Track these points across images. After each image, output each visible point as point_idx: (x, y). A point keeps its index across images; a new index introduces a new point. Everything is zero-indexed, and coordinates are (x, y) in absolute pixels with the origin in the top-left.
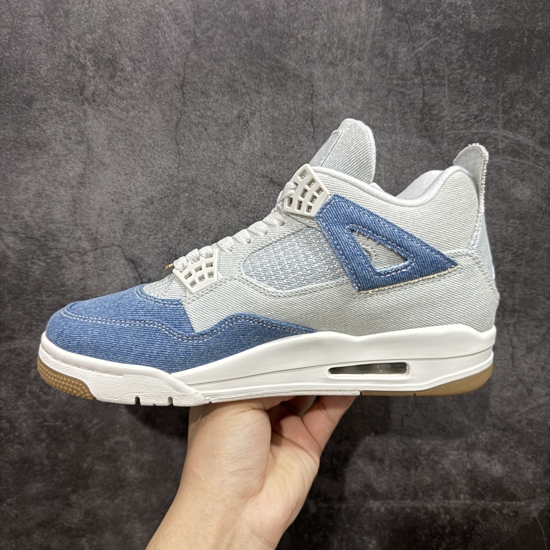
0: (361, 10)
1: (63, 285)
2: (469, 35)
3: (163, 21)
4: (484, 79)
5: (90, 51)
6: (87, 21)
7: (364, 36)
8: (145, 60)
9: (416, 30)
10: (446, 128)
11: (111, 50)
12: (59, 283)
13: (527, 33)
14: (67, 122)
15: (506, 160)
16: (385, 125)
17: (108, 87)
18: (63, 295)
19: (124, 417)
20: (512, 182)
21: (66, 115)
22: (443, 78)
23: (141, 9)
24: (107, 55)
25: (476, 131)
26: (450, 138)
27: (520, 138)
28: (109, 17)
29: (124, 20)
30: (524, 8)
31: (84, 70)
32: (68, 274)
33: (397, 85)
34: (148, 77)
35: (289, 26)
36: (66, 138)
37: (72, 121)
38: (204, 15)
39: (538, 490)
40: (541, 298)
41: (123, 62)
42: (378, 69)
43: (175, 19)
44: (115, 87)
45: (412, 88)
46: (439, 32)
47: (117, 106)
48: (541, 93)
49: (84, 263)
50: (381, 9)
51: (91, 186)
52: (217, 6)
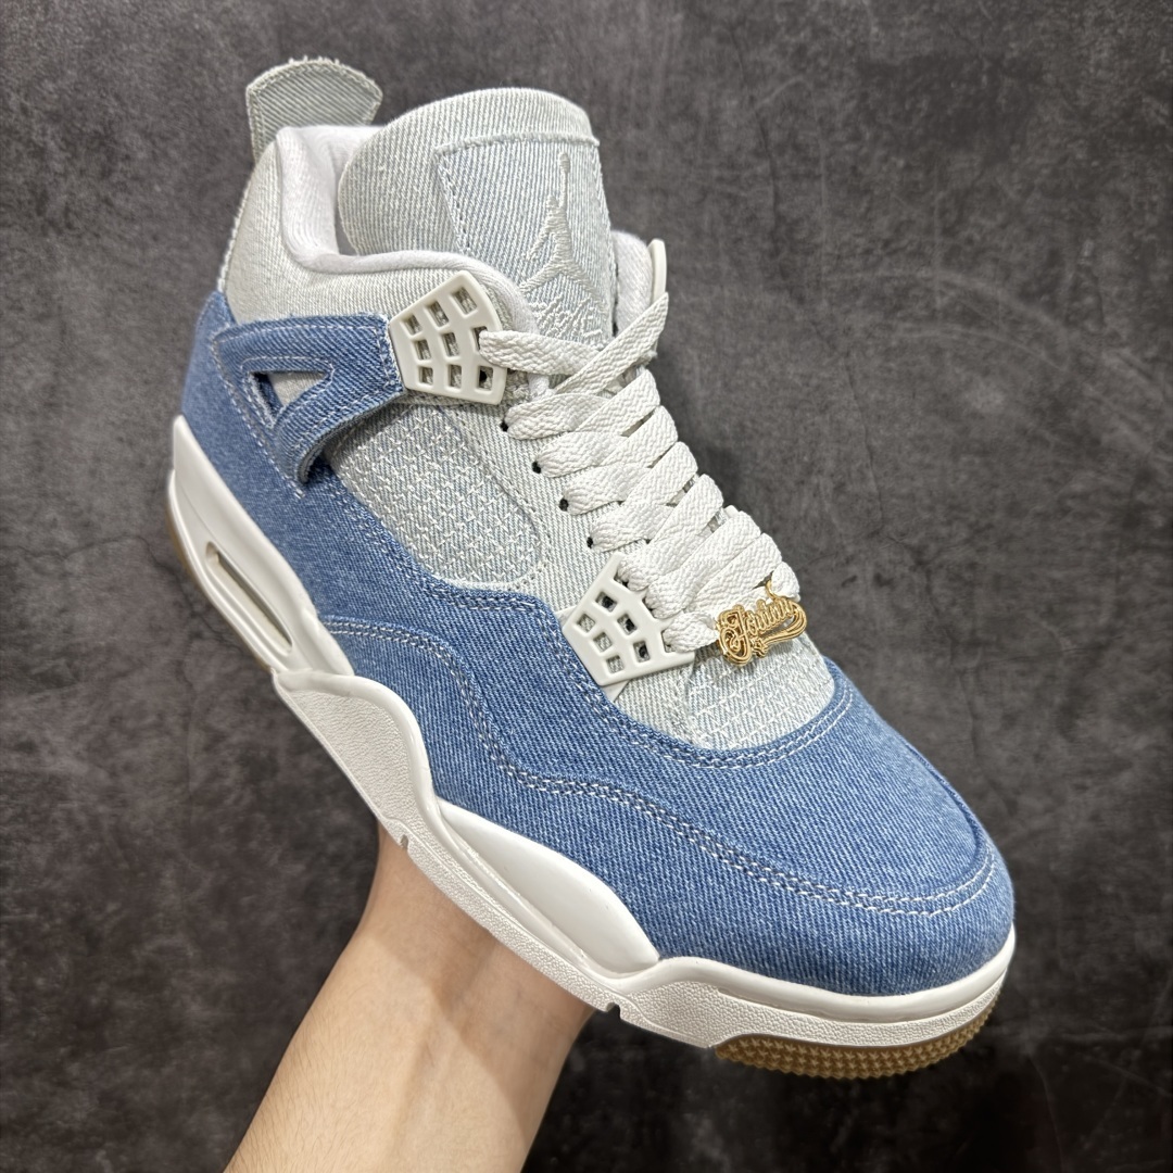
0: (638, 19)
1: (23, 625)
2: (867, 70)
3: (212, 49)
4: (901, 163)
5: (54, 117)
6: (44, 51)
7: (647, 75)
8: (176, 135)
9: (756, 63)
10: (825, 269)
11: (101, 114)
12: (14, 622)
13: (987, 65)
14: (12, 273)
15: (950, 332)
16: (698, 266)
17: (98, 195)
18: (26, 647)
19: (173, 896)
20: (964, 378)
21: (9, 259)
22: (816, 161)
23: (162, 22)
24: (91, 127)
25: (887, 274)
26: (832, 290)
27: (980, 285)
28: (92, 43)
29: (125, 48)
30: (978, 12)
31: (42, 160)
32: (33, 601)
33: (720, 179)
34: (185, 171)
35: (485, 57)
36: (11, 308)
37: (22, 271)
38: (300, 34)
39: (1035, 1002)
40: (1031, 615)
41: (127, 140)
42: (678, 147)
43: (237, 45)
44: (114, 195)
45: (751, 186)
46: (803, 65)
47: (121, 237)
48: (1019, 191)
49: (65, 575)
50: (679, 17)
51: (74, 410)
52: (327, 15)
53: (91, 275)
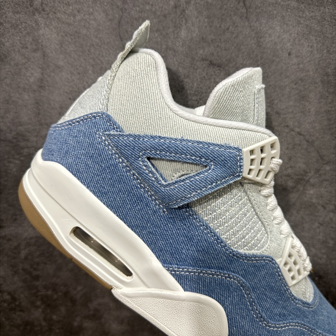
53: (54, 30)
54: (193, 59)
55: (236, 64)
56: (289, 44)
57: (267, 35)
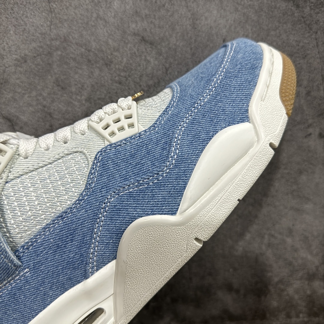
54: (124, 32)
55: (169, 44)
56: (224, 30)
57: (203, 18)
